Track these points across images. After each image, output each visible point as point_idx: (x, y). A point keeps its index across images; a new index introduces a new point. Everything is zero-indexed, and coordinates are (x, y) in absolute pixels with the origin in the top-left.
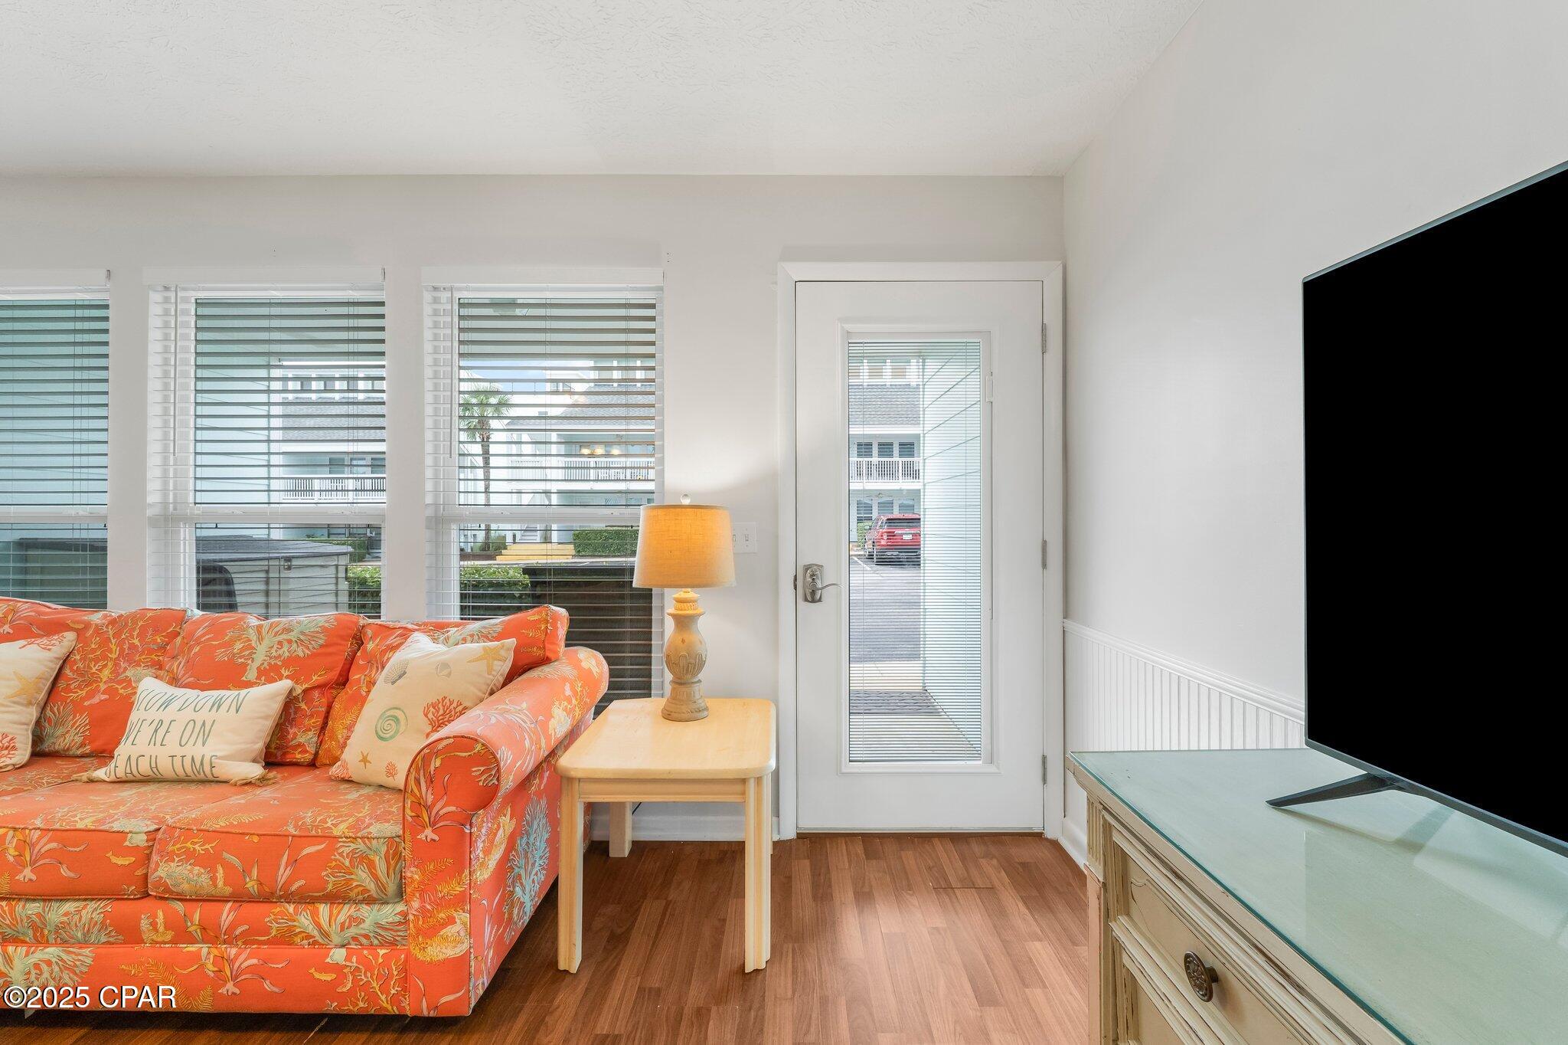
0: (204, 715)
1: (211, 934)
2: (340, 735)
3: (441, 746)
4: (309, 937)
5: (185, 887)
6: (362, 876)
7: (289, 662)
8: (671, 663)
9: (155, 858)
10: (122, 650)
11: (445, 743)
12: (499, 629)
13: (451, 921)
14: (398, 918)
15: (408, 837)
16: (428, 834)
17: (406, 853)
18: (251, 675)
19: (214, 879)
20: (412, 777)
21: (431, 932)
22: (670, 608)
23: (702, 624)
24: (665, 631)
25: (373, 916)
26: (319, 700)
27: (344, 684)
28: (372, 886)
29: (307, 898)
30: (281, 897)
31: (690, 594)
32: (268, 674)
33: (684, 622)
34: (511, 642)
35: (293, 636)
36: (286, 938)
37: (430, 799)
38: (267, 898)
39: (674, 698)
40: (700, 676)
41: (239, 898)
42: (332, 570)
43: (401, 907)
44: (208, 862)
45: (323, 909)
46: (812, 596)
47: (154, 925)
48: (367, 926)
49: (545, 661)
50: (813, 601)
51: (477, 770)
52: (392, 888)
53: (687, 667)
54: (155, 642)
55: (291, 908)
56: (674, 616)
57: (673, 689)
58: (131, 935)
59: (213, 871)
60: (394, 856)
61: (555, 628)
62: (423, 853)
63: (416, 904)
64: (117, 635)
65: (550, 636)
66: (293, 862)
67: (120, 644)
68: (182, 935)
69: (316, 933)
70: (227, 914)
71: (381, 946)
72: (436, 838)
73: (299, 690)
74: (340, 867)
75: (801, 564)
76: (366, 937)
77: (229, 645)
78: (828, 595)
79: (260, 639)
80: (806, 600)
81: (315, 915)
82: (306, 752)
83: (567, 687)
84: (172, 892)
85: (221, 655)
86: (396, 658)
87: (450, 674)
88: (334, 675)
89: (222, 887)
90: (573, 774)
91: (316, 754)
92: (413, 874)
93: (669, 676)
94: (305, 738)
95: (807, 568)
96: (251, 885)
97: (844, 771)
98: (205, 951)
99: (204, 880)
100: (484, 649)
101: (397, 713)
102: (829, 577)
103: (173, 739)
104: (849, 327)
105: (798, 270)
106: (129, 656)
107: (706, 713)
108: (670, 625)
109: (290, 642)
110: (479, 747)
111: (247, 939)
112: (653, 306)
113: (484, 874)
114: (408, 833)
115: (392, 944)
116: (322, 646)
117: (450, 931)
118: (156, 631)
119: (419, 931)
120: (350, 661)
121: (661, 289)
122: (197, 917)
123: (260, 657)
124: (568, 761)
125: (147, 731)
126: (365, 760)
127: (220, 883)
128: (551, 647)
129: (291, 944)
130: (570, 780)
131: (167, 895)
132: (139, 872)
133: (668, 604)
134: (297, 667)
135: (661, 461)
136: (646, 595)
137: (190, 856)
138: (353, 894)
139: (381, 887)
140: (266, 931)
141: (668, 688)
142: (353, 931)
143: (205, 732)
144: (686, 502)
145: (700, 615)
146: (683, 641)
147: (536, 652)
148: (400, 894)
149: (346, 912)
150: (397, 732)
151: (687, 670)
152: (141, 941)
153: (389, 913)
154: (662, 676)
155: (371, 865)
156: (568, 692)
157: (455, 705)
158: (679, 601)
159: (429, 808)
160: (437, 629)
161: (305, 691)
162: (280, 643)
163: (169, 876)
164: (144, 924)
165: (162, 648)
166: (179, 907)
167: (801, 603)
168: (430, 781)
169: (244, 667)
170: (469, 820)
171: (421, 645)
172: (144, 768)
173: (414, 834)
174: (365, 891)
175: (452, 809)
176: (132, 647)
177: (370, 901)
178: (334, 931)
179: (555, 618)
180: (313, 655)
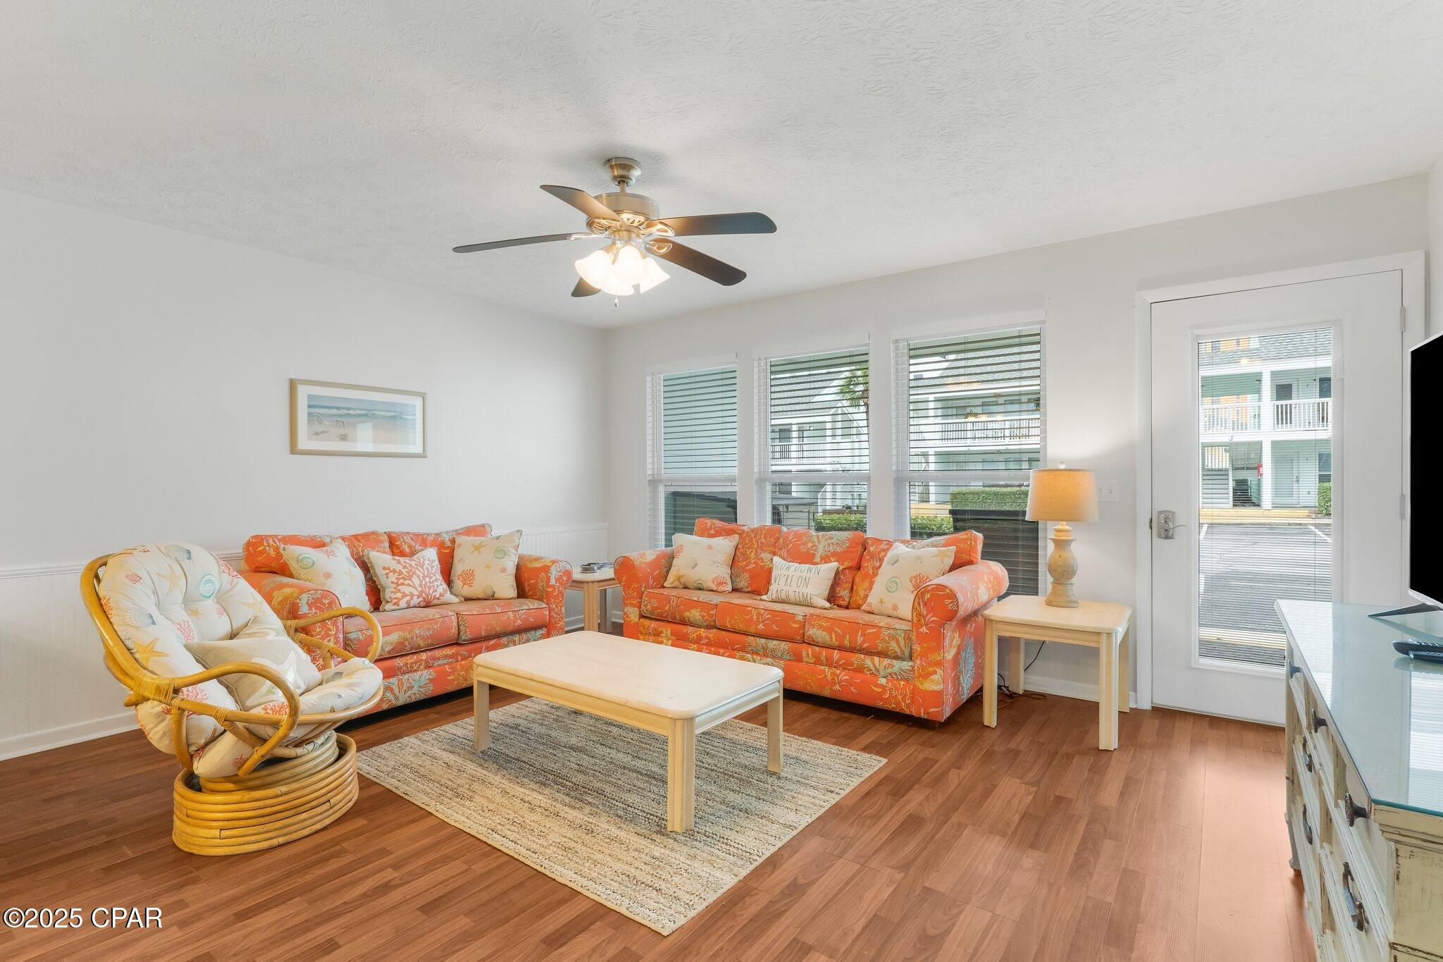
0: (805, 574)
1: (830, 663)
2: (862, 593)
3: (930, 588)
4: (870, 670)
5: (820, 640)
6: (894, 645)
7: (834, 554)
8: (1052, 570)
9: (807, 626)
10: (758, 544)
11: (932, 586)
12: (943, 542)
13: (935, 673)
14: (910, 668)
15: (915, 630)
16: (924, 629)
17: (913, 638)
18: (817, 559)
19: (831, 638)
20: (916, 602)
21: (926, 676)
22: (1051, 535)
23: (1074, 547)
24: (1047, 550)
25: (898, 666)
26: (849, 575)
27: (859, 569)
28: (898, 650)
29: (869, 653)
30: (859, 650)
31: (1064, 526)
32: (825, 559)
33: (1061, 544)
34: (953, 548)
35: (834, 541)
36: (860, 669)
37: (925, 613)
38: (853, 650)
39: (1054, 592)
40: (1073, 581)
41: (841, 648)
42: (807, 514)
43: (910, 663)
44: (829, 630)
45: (876, 659)
46: (1167, 534)
47: (807, 654)
48: (896, 669)
49: (970, 563)
50: (1167, 537)
51: (947, 601)
52: (907, 654)
53: (1063, 574)
54: (770, 541)
55: (862, 656)
56: (1054, 540)
57: (1053, 588)
58: (799, 659)
59: (830, 634)
60: (908, 639)
61: (976, 544)
62: (922, 638)
63: (918, 662)
64: (755, 537)
65: (972, 549)
66: (863, 635)
67: (757, 541)
68: (818, 661)
69: (873, 669)
70: (836, 655)
71: (902, 680)
72: (928, 631)
73: (841, 568)
74: (883, 640)
75: (1156, 510)
76: (895, 674)
77: (805, 544)
78: (1179, 534)
79: (819, 542)
80: (1159, 537)
81: (873, 661)
82: (844, 600)
83: (985, 576)
84: (814, 641)
85: (803, 549)
86: (890, 553)
87: (921, 562)
88: (854, 563)
89: (835, 642)
90: (992, 618)
91: (849, 602)
92: (917, 648)
93: (1050, 579)
94: (844, 593)
95: (1160, 513)
96: (847, 643)
97: (1193, 666)
98: (827, 669)
99: (827, 637)
100: (938, 550)
101: (897, 580)
102: (1180, 520)
103: (794, 584)
104: (1196, 332)
105: (1152, 295)
106: (761, 547)
107: (1076, 605)
108: (1051, 547)
109: (833, 544)
110: (948, 591)
111: (845, 667)
112: (1039, 334)
113: (950, 655)
114: (914, 628)
115: (907, 680)
116: (848, 547)
117: (934, 677)
118: (770, 537)
119: (920, 675)
120: (861, 557)
121: (1044, 322)
122: (824, 653)
123: (820, 552)
124: (987, 612)
125: (783, 580)
126: (881, 602)
127: (834, 640)
128: (975, 555)
129: (862, 672)
130: (991, 621)
131: (812, 643)
132: (802, 632)
133: (1049, 534)
134: (839, 557)
135: (1044, 423)
136: (1033, 528)
137: (820, 627)
138: (890, 653)
139: (903, 652)
140: (852, 664)
141: (1050, 587)
142: (890, 670)
143: (806, 582)
144: (1063, 467)
145: (1072, 541)
146: (1060, 556)
147: (966, 557)
148: (911, 658)
149: (886, 661)
150: (897, 588)
151: (1063, 575)
152: (802, 661)
153: (906, 665)
154: (1046, 580)
155: (897, 641)
156: (986, 580)
157: (925, 578)
158: (1057, 531)
159: (924, 617)
160: (904, 542)
161: (843, 569)
162: (829, 544)
163: (814, 634)
164: (804, 653)
165: (774, 545)
166: (817, 648)
167: (1155, 539)
168: (925, 604)
169: (813, 556)
170: (942, 626)
171: (900, 549)
172: (783, 596)
173: (918, 629)
174: (896, 652)
175: (935, 619)
176: (762, 543)
177: (897, 658)
178: (881, 669)
179: (976, 538)
180: (845, 552)
